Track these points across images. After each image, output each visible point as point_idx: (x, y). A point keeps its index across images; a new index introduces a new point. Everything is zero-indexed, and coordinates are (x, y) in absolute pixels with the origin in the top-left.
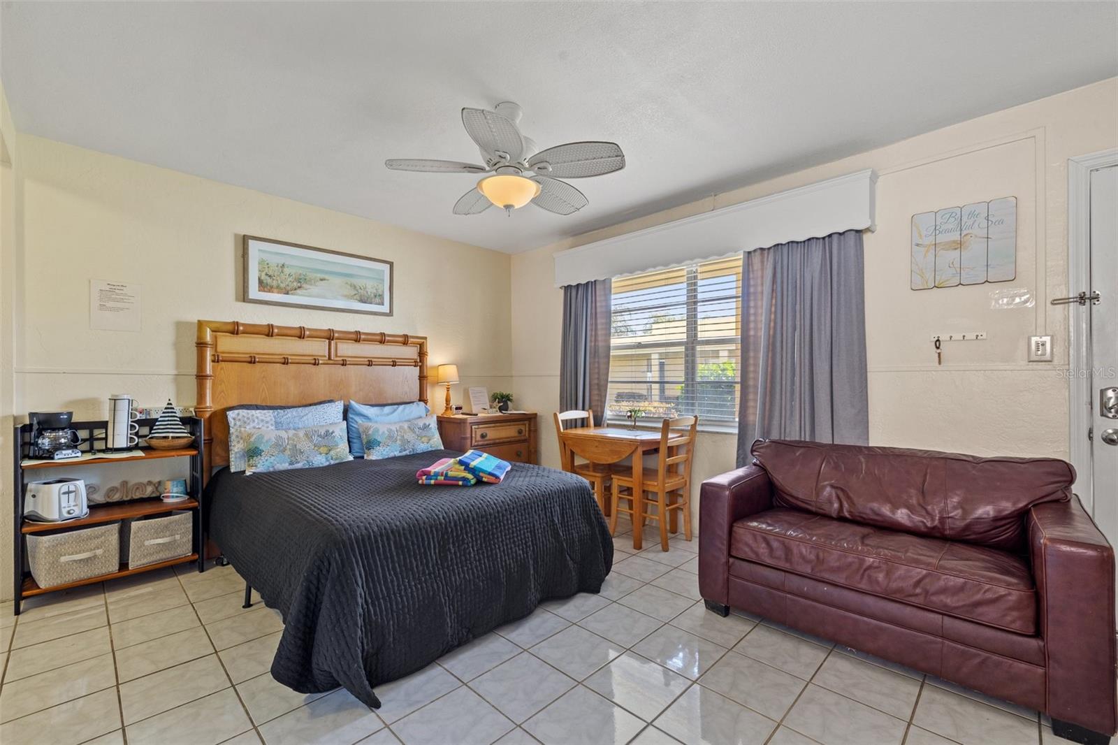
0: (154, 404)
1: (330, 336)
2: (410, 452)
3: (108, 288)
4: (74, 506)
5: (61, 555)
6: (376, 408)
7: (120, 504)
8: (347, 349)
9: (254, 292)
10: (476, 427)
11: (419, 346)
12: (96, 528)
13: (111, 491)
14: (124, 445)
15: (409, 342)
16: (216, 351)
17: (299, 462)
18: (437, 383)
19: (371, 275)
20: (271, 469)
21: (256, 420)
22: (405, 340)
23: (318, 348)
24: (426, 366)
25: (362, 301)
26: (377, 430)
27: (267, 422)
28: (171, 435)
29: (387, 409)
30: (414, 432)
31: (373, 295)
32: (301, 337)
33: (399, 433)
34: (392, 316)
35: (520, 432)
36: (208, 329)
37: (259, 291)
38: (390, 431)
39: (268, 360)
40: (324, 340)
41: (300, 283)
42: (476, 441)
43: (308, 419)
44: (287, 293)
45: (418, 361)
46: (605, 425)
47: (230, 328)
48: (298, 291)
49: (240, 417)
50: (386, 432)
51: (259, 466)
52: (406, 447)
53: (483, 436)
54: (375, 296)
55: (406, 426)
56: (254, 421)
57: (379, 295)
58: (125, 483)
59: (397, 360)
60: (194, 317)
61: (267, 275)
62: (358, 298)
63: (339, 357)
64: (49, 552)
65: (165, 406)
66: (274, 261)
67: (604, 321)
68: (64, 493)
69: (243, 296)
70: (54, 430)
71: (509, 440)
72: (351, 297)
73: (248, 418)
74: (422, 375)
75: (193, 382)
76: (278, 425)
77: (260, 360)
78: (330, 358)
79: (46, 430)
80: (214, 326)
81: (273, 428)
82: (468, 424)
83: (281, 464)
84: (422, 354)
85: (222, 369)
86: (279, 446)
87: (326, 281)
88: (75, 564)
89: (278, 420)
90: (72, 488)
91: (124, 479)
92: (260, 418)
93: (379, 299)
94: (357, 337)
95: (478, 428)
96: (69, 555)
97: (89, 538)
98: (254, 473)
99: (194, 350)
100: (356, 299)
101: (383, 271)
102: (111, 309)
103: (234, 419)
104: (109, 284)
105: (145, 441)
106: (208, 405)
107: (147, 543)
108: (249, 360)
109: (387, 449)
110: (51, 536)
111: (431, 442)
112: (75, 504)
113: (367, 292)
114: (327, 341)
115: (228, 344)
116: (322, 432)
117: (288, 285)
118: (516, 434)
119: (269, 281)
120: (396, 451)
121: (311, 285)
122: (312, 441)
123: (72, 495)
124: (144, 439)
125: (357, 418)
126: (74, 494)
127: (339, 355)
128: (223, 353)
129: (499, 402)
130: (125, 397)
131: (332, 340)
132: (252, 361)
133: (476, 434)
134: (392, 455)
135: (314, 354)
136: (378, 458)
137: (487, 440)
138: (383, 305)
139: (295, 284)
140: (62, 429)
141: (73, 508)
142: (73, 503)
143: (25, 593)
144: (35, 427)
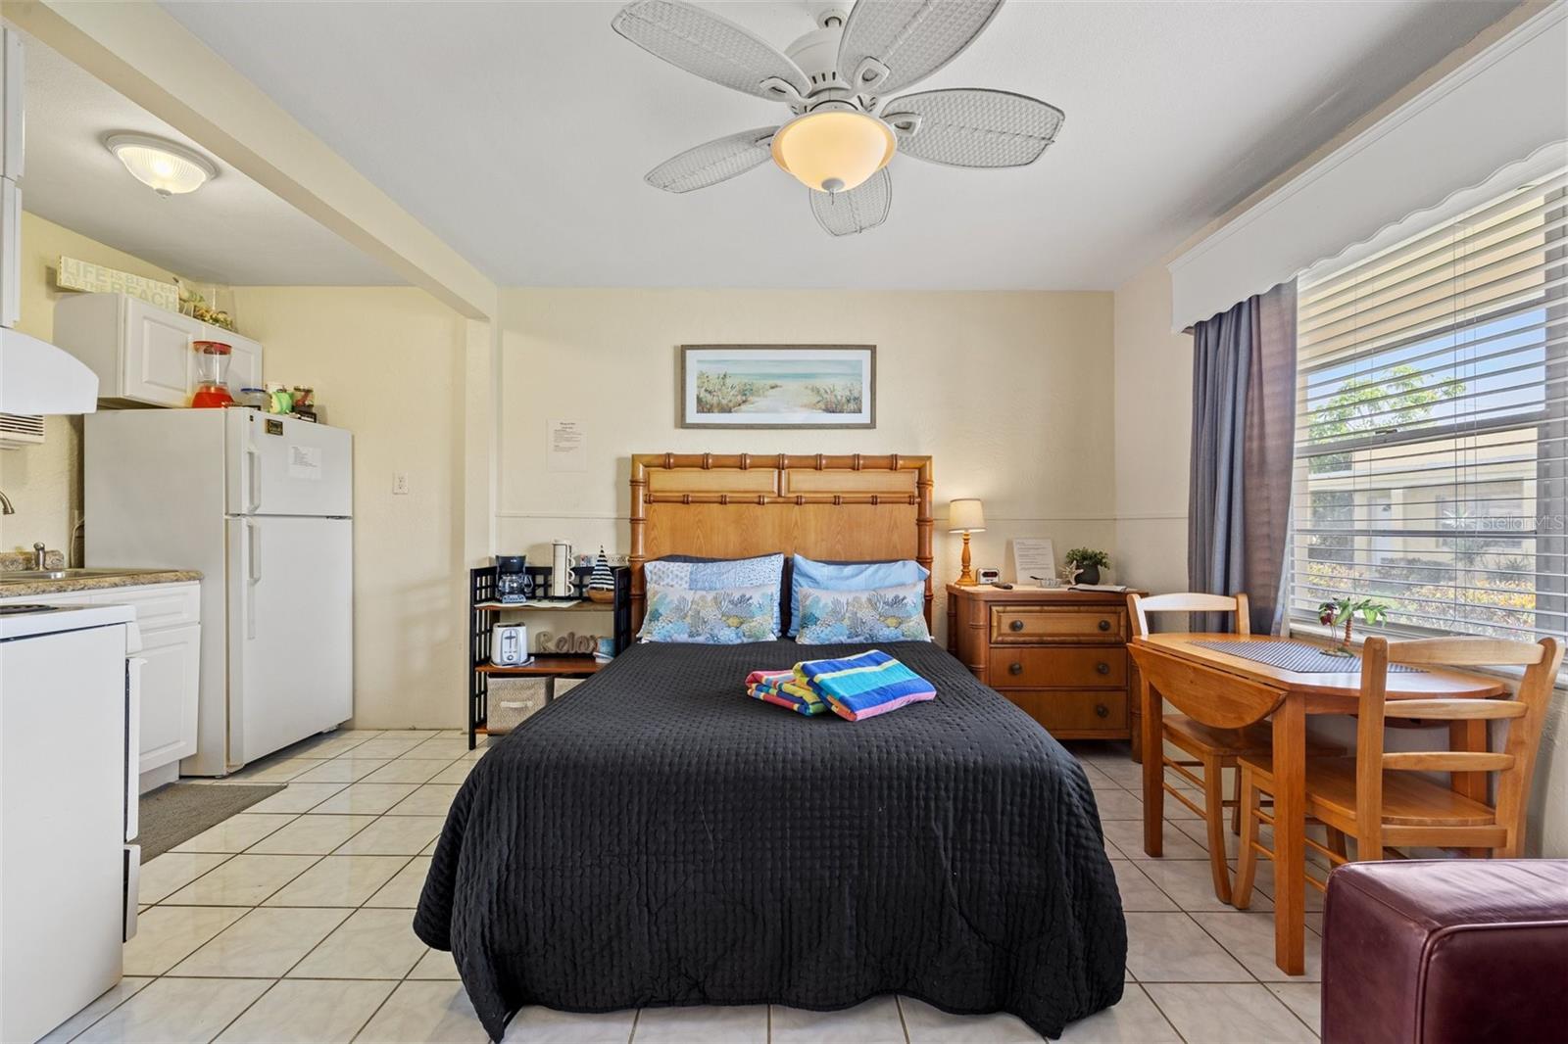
0: (590, 550)
1: (778, 464)
2: (866, 639)
3: (559, 427)
4: (514, 652)
5: (502, 700)
6: (832, 567)
7: (566, 657)
8: (804, 482)
9: (693, 417)
10: (1001, 609)
11: (917, 472)
12: (528, 679)
13: (560, 641)
14: (562, 594)
15: (899, 466)
16: (649, 491)
17: (700, 635)
18: (947, 533)
19: (842, 373)
20: (669, 640)
21: (671, 576)
22: (891, 464)
23: (763, 481)
24: (930, 503)
25: (829, 410)
26: (817, 601)
27: (682, 579)
28: (605, 586)
29: (849, 570)
30: (875, 609)
31: (844, 399)
32: (742, 467)
33: (851, 608)
34: (875, 427)
35: (1104, 627)
36: (641, 466)
37: (698, 412)
38: (837, 602)
39: (706, 499)
40: (771, 469)
41: (746, 395)
42: (1000, 635)
43: (727, 578)
44: (730, 412)
45: (916, 493)
46: (1284, 633)
47: (661, 461)
48: (743, 407)
49: (656, 570)
50: (830, 604)
51: (654, 633)
52: (859, 630)
53: (1014, 626)
54: (848, 401)
55: (864, 597)
56: (668, 576)
57: (855, 399)
58: (571, 635)
59: (879, 495)
60: (628, 453)
61: (706, 390)
62: (823, 407)
63: (794, 492)
64: (493, 695)
65: (599, 553)
66: (713, 371)
67: (1278, 388)
68: (507, 638)
69: (682, 423)
70: (511, 573)
71: (1075, 638)
72: (813, 406)
73: (663, 572)
74: (922, 517)
75: (628, 525)
76: (693, 585)
77: (695, 499)
78: (779, 495)
79: (505, 573)
80: (645, 460)
81: (686, 586)
82: (982, 604)
83: (679, 634)
84: (923, 484)
85: (655, 511)
86: (680, 611)
87: (778, 389)
88: (511, 712)
89: (693, 577)
90: (517, 634)
91: (570, 631)
92: (676, 572)
93: (853, 403)
94: (816, 464)
95: (1004, 612)
96: (507, 701)
97: (523, 688)
98: (651, 642)
99: (629, 488)
100: (820, 409)
101: (861, 361)
102: (564, 450)
103: (651, 572)
104: (563, 424)
106: (640, 553)
108: (682, 499)
109: (827, 631)
110: (497, 679)
111: (904, 627)
112: (516, 649)
113: (836, 396)
114: (777, 471)
115: (663, 481)
116: (736, 596)
117: (730, 401)
118: (1096, 631)
119: (709, 397)
120: (841, 634)
121: (759, 396)
122: (719, 608)
123: (513, 640)
124: (586, 589)
125: (801, 580)
126: (516, 640)
127: (791, 490)
128: (656, 492)
129: (1078, 568)
130: (565, 542)
131: (783, 469)
132: (685, 502)
133: (999, 622)
134: (835, 640)
135: (760, 489)
136: (813, 643)
137: (1024, 635)
138: (860, 412)
139: (739, 398)
140: (516, 573)
141: (512, 654)
142: (513, 649)
143: (477, 730)
144: (498, 569)
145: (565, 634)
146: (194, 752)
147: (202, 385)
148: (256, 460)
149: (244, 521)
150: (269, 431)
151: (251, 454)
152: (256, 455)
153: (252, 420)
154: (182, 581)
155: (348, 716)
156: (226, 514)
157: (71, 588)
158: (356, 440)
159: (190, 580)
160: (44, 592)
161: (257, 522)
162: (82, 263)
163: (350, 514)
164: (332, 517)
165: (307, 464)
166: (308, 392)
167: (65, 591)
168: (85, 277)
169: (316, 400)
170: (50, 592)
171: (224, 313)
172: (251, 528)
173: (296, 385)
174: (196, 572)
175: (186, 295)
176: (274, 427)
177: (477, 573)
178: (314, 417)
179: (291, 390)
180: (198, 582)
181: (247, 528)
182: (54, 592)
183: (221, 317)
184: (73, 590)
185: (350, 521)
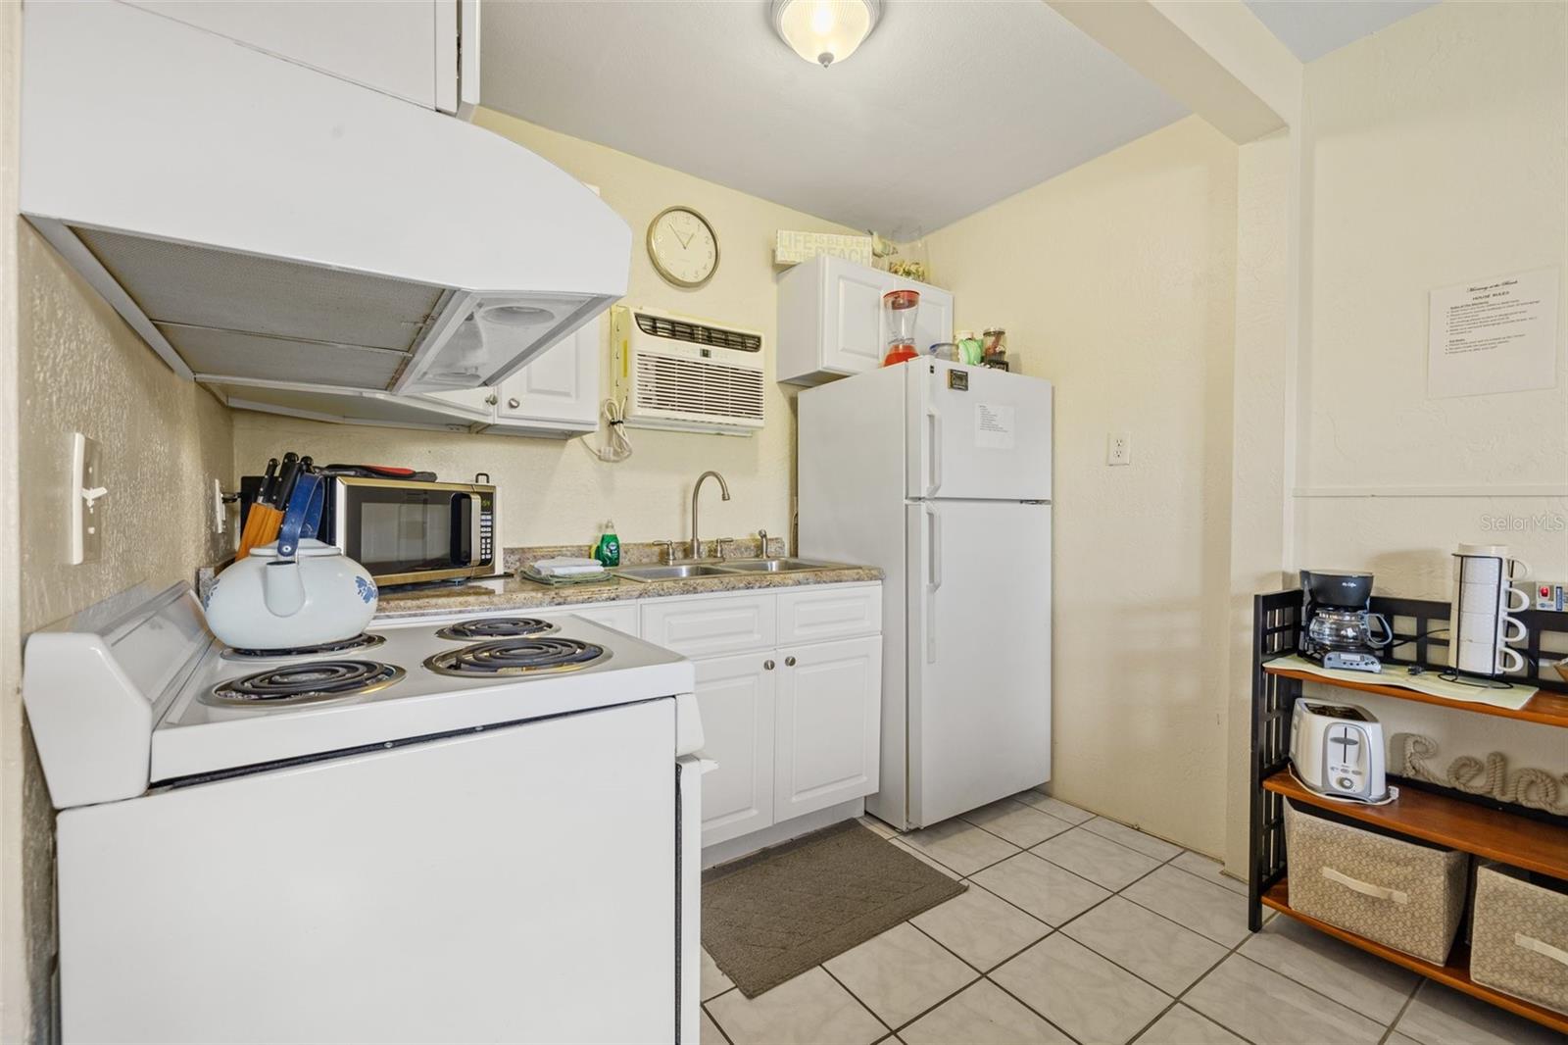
3: (1469, 298)
4: (1355, 772)
5: (1324, 863)
7: (1482, 805)
13: (1464, 765)
14: (1486, 669)
58: (1500, 760)
64: (1304, 845)
68: (1336, 740)
70: (1337, 608)
79: (1324, 606)
88: (1348, 894)
90: (1352, 735)
91: (1500, 750)
96: (1338, 869)
97: (1378, 855)
102: (1476, 346)
104: (1472, 290)
105: (1556, 667)
107: (1522, 941)
110: (1308, 817)
112: (1356, 769)
123: (1352, 750)
124: (1555, 663)
126: (1356, 747)
130: (1492, 554)
140: (1353, 609)
141: (1350, 776)
142: (1351, 765)
143: (1264, 899)
144: (1307, 598)
145: (1480, 753)
146: (877, 790)
147: (891, 345)
148: (936, 423)
149: (924, 506)
150: (952, 386)
151: (931, 417)
152: (936, 418)
153: (932, 372)
154: (863, 580)
155: (1044, 778)
156: (906, 498)
157: (758, 585)
158: (1056, 392)
159: (871, 579)
160: (733, 588)
161: (938, 508)
162: (793, 233)
163: (1049, 498)
164: (1027, 501)
165: (996, 428)
166: (999, 334)
167: (752, 588)
168: (795, 246)
169: (1009, 348)
170: (739, 588)
171: (917, 264)
172: (931, 515)
173: (985, 328)
174: (879, 569)
175: (879, 249)
176: (958, 380)
177: (1266, 603)
178: (1005, 366)
179: (979, 336)
180: (880, 582)
181: (927, 516)
182: (743, 588)
183: (913, 268)
184: (760, 587)
185: (1050, 506)
